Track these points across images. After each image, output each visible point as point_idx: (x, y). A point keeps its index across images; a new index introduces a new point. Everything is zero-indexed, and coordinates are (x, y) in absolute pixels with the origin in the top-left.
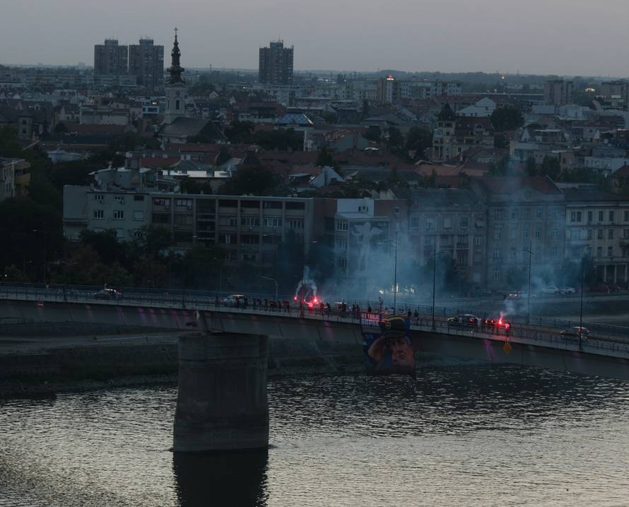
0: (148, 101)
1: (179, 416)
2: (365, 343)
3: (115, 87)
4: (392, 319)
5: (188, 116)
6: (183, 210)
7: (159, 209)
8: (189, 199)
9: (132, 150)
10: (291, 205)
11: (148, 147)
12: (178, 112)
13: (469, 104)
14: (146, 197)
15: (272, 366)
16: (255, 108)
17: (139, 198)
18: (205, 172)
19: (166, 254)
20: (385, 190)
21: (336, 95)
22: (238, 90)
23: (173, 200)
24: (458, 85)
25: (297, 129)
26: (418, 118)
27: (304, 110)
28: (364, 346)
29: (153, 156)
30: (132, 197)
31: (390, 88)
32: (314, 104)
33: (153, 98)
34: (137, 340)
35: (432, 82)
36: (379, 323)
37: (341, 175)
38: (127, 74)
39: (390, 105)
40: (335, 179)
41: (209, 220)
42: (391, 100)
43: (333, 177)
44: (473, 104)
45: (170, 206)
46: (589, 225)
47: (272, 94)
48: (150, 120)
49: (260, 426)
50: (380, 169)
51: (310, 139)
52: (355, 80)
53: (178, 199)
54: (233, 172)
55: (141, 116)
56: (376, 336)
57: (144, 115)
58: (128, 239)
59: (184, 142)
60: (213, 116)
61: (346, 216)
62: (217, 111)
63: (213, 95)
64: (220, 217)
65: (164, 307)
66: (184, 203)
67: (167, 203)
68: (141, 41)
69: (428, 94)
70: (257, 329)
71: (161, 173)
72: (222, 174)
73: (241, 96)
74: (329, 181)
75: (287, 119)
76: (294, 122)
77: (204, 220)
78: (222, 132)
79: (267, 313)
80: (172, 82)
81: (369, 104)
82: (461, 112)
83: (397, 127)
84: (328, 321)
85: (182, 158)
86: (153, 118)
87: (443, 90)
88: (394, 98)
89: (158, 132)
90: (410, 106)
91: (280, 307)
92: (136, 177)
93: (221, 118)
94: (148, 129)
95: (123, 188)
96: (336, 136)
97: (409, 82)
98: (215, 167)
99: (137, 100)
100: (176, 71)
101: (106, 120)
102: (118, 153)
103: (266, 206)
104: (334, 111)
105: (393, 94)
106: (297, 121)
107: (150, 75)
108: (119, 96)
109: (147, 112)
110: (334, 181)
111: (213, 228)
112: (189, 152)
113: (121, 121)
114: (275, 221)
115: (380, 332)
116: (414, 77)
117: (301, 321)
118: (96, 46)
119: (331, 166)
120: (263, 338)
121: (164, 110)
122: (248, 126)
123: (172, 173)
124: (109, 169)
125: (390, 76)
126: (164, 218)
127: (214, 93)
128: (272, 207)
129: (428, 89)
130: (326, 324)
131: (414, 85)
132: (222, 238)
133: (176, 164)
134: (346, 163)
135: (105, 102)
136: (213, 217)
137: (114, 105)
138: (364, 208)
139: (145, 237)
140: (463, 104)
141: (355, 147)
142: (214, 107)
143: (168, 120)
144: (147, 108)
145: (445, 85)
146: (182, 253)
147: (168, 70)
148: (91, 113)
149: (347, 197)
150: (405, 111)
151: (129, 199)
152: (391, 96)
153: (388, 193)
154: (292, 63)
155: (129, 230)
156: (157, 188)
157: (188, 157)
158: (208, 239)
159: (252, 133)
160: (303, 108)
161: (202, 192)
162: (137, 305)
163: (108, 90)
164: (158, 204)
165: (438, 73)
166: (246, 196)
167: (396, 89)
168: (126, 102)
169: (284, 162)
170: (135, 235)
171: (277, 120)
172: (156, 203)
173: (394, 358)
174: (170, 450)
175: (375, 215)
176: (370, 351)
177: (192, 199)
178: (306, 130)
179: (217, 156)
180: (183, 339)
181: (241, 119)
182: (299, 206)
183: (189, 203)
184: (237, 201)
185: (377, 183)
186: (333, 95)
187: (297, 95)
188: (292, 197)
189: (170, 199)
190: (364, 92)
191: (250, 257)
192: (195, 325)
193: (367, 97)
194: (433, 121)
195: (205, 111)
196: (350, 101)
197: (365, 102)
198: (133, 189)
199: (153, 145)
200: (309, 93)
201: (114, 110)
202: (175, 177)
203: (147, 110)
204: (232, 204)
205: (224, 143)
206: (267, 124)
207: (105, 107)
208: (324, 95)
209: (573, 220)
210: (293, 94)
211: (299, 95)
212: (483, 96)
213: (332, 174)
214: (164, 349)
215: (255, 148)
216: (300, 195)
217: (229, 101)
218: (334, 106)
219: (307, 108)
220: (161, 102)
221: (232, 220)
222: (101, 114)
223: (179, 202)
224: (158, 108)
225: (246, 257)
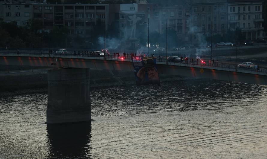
1: (49, 107)
2: (135, 71)
4: (148, 59)
6: (48, 11)
7: (37, 11)
8: (51, 6)
10: (99, 8)
14: (30, 6)
15: (92, 83)
17: (27, 6)
19: (41, 32)
28: (135, 72)
30: (24, 6)
34: (29, 72)
36: (142, 61)
41: (60, 16)
45: (42, 10)
46: (239, 13)
49: (87, 110)
53: (45, 6)
56: (140, 67)
58: (23, 26)
61: (125, 12)
64: (65, 14)
65: (40, 56)
66: (48, 8)
67: (40, 8)
70: (84, 65)
77: (58, 16)
79: (89, 58)
95: (19, 2)
103: (87, 8)
111: (62, 19)
114: (91, 15)
115: (142, 65)
117: (105, 61)
120: (87, 70)
126: (39, 15)
128: (90, 9)
132: (67, 24)
136: (62, 14)
139: (31, 25)
146: (48, 31)
149: (125, 3)
153: (144, 1)
155: (23, 22)
156: (35, 1)
158: (60, 24)
161: (57, 3)
162: (28, 56)
164: (36, 9)
166: (77, 4)
170: (26, 24)
173: (149, 77)
174: (45, 123)
175: (138, 11)
176: (138, 74)
177: (52, 6)
180: (49, 71)
182: (103, 8)
183: (51, 8)
184: (73, 7)
188: (99, 4)
189: (42, 6)
191: (80, 32)
192: (55, 64)
198: (24, 2)
204: (71, 8)
209: (231, 11)
214: (41, 76)
216: (102, 3)
221: (71, 15)
223: (46, 8)
225: (78, 32)
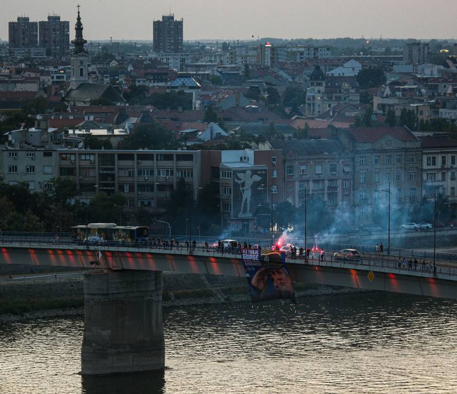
0: (56, 70)
1: (86, 343)
2: (248, 275)
3: (27, 59)
4: (270, 253)
5: (91, 82)
6: (87, 163)
7: (66, 164)
8: (92, 154)
9: (42, 112)
10: (180, 157)
11: (56, 110)
12: (82, 79)
13: (338, 66)
14: (54, 153)
15: (166, 298)
16: (150, 74)
17: (48, 154)
18: (106, 130)
19: (73, 202)
20: (263, 142)
21: (221, 61)
22: (135, 58)
23: (77, 155)
24: (328, 49)
25: (187, 91)
26: (293, 79)
27: (193, 74)
28: (248, 277)
29: (61, 118)
30: (42, 153)
31: (268, 53)
32: (202, 69)
33: (60, 67)
34: (49, 278)
35: (305, 47)
36: (259, 257)
37: (226, 130)
38: (37, 47)
39: (268, 68)
40: (220, 133)
41: (109, 172)
42: (269, 64)
43: (218, 132)
44: (342, 66)
45: (75, 160)
46: (443, 168)
47: (165, 61)
48: (57, 86)
49: (158, 350)
50: (260, 124)
51: (198, 99)
52: (238, 47)
53: (82, 154)
54: (130, 129)
55: (50, 83)
56: (257, 268)
57: (53, 82)
58: (39, 190)
59: (88, 105)
60: (113, 82)
61: (230, 166)
62: (117, 77)
63: (114, 64)
64: (119, 169)
65: (70, 248)
66: (88, 157)
67: (73, 158)
68: (49, 18)
69: (302, 58)
70: (152, 266)
71: (67, 132)
72: (121, 132)
73: (137, 64)
74: (214, 136)
75: (178, 82)
76: (184, 85)
77: (105, 172)
78: (122, 96)
80: (76, 53)
81: (250, 68)
82: (329, 73)
83: (275, 87)
84: (214, 257)
85: (86, 118)
86: (61, 84)
87: (315, 54)
88: (272, 62)
89: (65, 97)
90: (286, 69)
91: (172, 246)
92: (45, 136)
93: (121, 83)
94: (56, 94)
95: (34, 146)
96: (221, 96)
97: (284, 47)
98: (115, 126)
99: (47, 69)
100: (80, 42)
101: (20, 87)
102: (29, 115)
103: (159, 158)
104: (220, 75)
105: (271, 58)
106: (186, 84)
107: (58, 48)
108: (30, 66)
109: (55, 79)
110: (219, 136)
111: (113, 179)
112: (92, 113)
113: (33, 87)
114: (167, 171)
115: (260, 264)
116: (290, 43)
117: (191, 258)
118: (10, 23)
119: (215, 123)
120: (157, 274)
121: (70, 77)
122: (144, 89)
123: (77, 132)
124: (21, 129)
125: (268, 43)
126: (70, 171)
127: (114, 61)
128: (165, 159)
129: (302, 54)
130: (213, 260)
131: (289, 50)
132: (121, 188)
133: (81, 124)
134: (230, 120)
135: (19, 71)
136: (113, 169)
137: (27, 74)
138: (245, 157)
139: (54, 189)
140: (332, 65)
141: (237, 105)
142: (114, 74)
143: (73, 86)
144: (55, 76)
145: (316, 49)
146: (88, 202)
147: (72, 42)
148: (6, 82)
149: (230, 149)
150: (281, 73)
151: (39, 155)
152: (269, 60)
153: (266, 145)
154: (182, 34)
155: (40, 182)
156: (63, 145)
157: (92, 118)
158: (110, 188)
159: (147, 95)
160: (191, 73)
161: (103, 148)
162: (48, 247)
163: (21, 61)
164: (65, 159)
165: (311, 40)
166: (141, 150)
167: (273, 54)
168: (38, 71)
169: (176, 119)
170: (46, 187)
171: (169, 84)
172: (63, 159)
173: (275, 284)
174: (79, 374)
175: (254, 164)
176: (253, 281)
177: (95, 154)
178: (194, 92)
179: (116, 117)
180: (87, 276)
181: (137, 84)
182: (189, 157)
183: (92, 158)
184: (134, 155)
185: (257, 136)
186: (218, 60)
187: (186, 61)
188: (182, 149)
189: (75, 154)
190: (246, 57)
191: (146, 203)
192: (97, 263)
193: (248, 62)
194: (306, 81)
195: (106, 77)
196: (234, 66)
197: (246, 66)
198: (43, 147)
199: (60, 107)
200: (197, 60)
201: (26, 78)
202: (79, 135)
203: (55, 78)
204: (130, 157)
205: (123, 105)
206: (160, 87)
207: (18, 76)
208: (211, 61)
209: (429, 165)
210: (183, 60)
211: (188, 62)
212: (350, 59)
213: (217, 129)
214: (72, 286)
215: (150, 108)
216: (188, 148)
217: (127, 69)
218: (220, 70)
219: (195, 72)
220: (67, 71)
221: (130, 172)
222: (15, 82)
223: (83, 157)
224: (65, 75)
225: (142, 203)
